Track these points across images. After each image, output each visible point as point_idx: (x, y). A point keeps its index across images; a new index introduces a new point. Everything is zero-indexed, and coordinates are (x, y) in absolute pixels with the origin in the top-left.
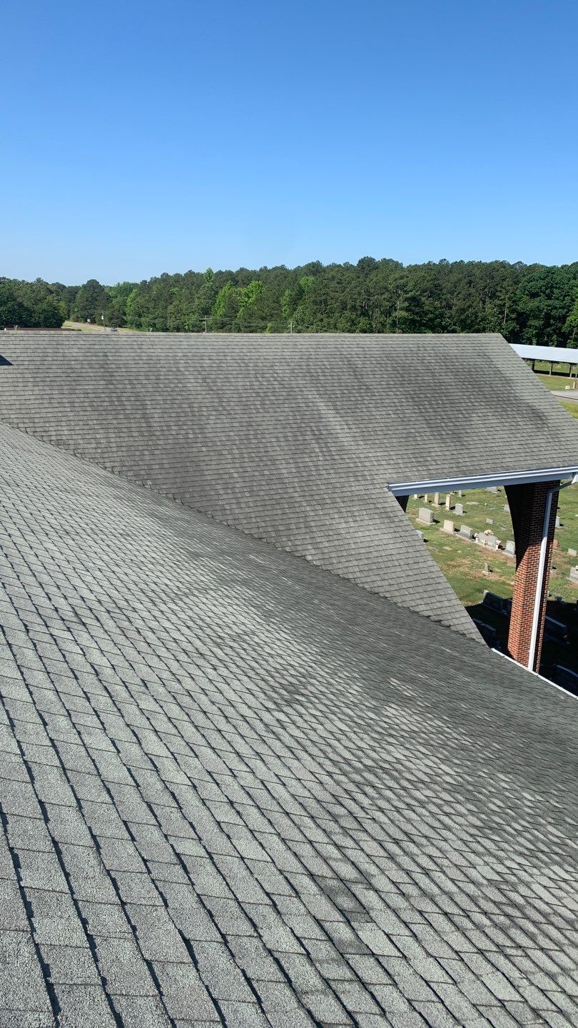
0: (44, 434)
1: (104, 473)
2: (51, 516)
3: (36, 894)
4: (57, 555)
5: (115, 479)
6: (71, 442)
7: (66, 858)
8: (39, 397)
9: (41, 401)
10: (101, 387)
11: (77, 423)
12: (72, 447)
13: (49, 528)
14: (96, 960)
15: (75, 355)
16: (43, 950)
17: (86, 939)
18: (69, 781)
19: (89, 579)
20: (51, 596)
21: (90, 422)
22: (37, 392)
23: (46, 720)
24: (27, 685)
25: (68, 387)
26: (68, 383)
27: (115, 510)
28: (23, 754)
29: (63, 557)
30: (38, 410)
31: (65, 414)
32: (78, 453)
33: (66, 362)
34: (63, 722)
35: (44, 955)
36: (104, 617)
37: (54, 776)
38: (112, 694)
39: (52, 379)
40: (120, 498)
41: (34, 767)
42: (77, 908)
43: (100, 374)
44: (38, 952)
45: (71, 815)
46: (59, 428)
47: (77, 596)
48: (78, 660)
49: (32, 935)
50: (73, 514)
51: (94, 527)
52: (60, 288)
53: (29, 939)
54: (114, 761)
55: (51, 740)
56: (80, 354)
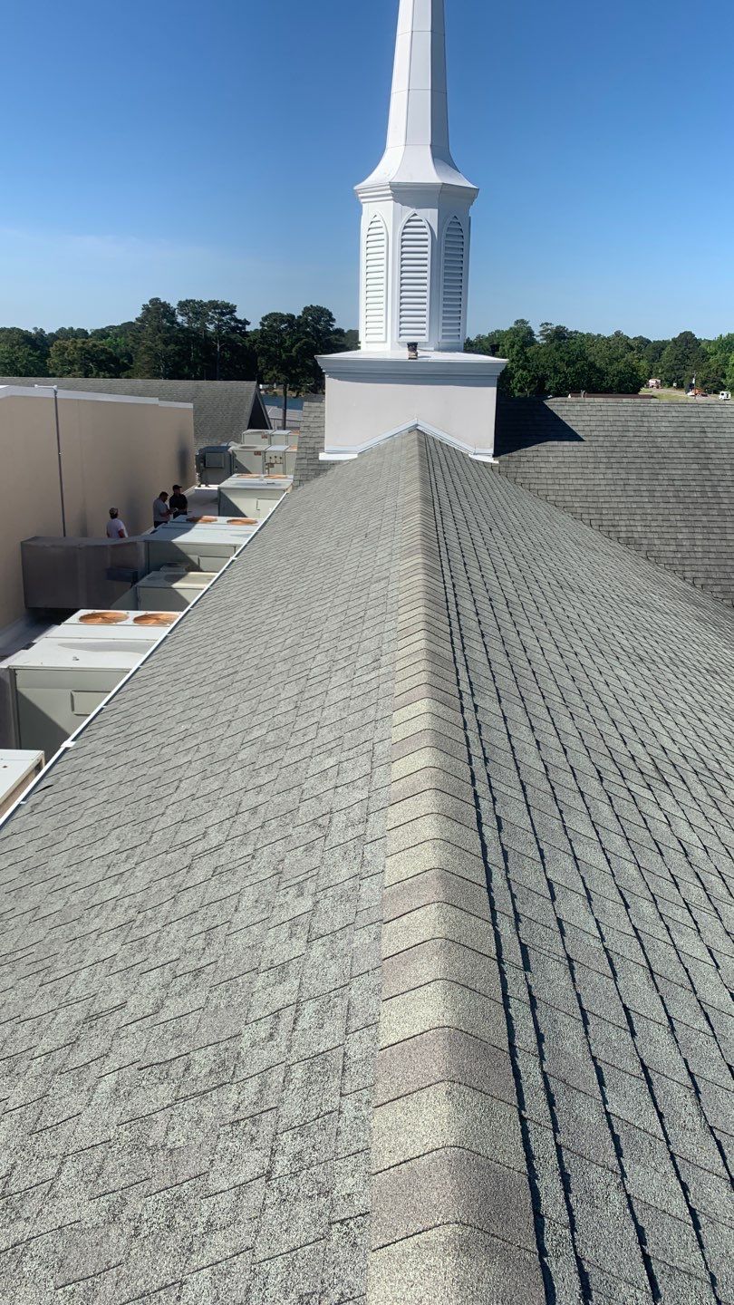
0: (611, 529)
1: (682, 585)
2: (621, 635)
3: (625, 1128)
4: (631, 686)
5: (697, 594)
6: (645, 541)
7: (658, 1093)
8: (612, 482)
9: (613, 488)
10: (692, 472)
11: (655, 517)
12: (645, 548)
13: (619, 650)
14: (702, 1247)
15: (663, 429)
16: (637, 1206)
17: (688, 1212)
18: (658, 991)
19: (670, 724)
20: (626, 740)
21: (672, 518)
22: (610, 476)
23: (628, 900)
24: (603, 849)
25: (650, 471)
26: (650, 466)
27: (697, 635)
28: (603, 939)
29: (637, 691)
30: (608, 499)
31: (641, 505)
32: (651, 556)
33: (650, 439)
34: (647, 908)
35: (638, 1214)
36: (691, 778)
37: (640, 977)
38: (706, 885)
39: (630, 460)
40: (704, 621)
41: (616, 959)
42: (675, 1165)
43: (692, 456)
44: (630, 1206)
45: (663, 1036)
46: (632, 523)
47: (657, 745)
48: (661, 830)
49: (623, 1181)
50: (646, 635)
51: (673, 656)
52: (644, 342)
53: (619, 1184)
54: (712, 977)
55: (636, 930)
56: (670, 429)
